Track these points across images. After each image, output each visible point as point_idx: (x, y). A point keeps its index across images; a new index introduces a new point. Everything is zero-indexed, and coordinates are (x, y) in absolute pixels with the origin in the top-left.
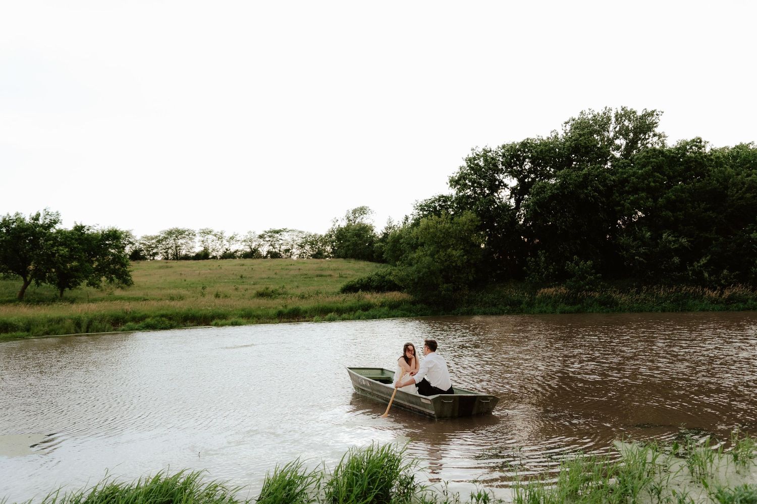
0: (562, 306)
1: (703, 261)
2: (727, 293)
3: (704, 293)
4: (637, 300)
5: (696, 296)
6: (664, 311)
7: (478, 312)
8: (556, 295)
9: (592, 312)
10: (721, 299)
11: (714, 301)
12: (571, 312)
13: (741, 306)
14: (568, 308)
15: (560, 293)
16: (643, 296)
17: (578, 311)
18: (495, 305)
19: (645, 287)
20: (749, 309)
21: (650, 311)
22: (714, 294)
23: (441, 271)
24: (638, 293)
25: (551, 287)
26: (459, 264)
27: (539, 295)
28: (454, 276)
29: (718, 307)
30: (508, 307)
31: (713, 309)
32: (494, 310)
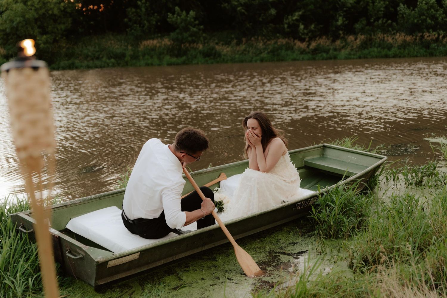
0: (167, 58)
1: (296, 15)
2: (314, 45)
3: (295, 44)
4: (238, 51)
5: (289, 48)
6: (262, 60)
7: (82, 66)
8: (160, 47)
9: (198, 63)
10: (307, 50)
11: (303, 52)
12: (178, 64)
13: (325, 55)
14: (174, 60)
15: (164, 45)
16: (243, 47)
17: (184, 63)
18: (98, 58)
19: (244, 39)
20: (330, 58)
21: (251, 61)
22: (303, 45)
23: (36, 20)
24: (238, 44)
25: (153, 39)
26: (56, 11)
27: (141, 48)
28: (50, 26)
29: (306, 57)
30: (113, 60)
31: (303, 59)
32: (97, 63)
